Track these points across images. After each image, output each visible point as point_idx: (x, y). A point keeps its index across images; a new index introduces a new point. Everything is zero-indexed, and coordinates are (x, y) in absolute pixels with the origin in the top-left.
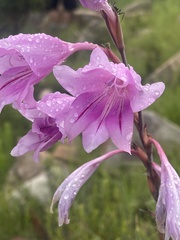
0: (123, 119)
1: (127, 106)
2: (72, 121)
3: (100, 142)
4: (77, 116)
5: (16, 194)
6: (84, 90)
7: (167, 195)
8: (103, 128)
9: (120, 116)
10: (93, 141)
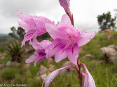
0: (74, 49)
1: (76, 45)
2: (51, 49)
3: (63, 58)
4: (54, 47)
5: (38, 78)
6: (58, 37)
7: (88, 85)
8: (65, 52)
9: (73, 48)
10: (60, 57)
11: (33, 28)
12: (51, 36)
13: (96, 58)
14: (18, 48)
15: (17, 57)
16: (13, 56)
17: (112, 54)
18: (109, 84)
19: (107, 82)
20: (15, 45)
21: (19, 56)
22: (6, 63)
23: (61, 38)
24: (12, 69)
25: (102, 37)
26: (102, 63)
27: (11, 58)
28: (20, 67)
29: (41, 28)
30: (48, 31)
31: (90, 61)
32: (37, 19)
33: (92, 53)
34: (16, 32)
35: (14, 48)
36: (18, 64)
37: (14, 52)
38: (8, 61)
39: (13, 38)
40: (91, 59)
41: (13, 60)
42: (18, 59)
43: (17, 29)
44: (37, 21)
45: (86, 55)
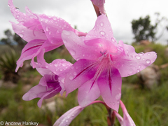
0: (113, 82)
1: (116, 72)
2: (71, 78)
4: (76, 74)
5: (43, 108)
6: (83, 56)
8: (96, 86)
9: (110, 79)
11: (39, 36)
12: (72, 54)
13: (127, 82)
16: (6, 73)
17: (150, 77)
18: (145, 120)
19: (141, 116)
20: (10, 57)
23: (88, 58)
24: (3, 93)
26: (135, 89)
28: (16, 90)
29: (53, 39)
30: (67, 45)
32: (46, 21)
34: (11, 38)
35: (9, 62)
36: (13, 86)
37: (8, 68)
42: (14, 78)
44: (46, 25)
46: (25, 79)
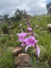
4: (28, 42)
5: (18, 41)
9: (33, 43)
10: (30, 46)
13: (45, 30)
14: (6, 27)
15: (6, 32)
16: (4, 31)
20: (4, 26)
21: (7, 31)
22: (1, 35)
24: (5, 38)
25: (49, 17)
26: (48, 32)
27: (3, 32)
31: (42, 31)
33: (43, 27)
34: (3, 18)
35: (4, 27)
36: (7, 35)
37: (4, 29)
38: (2, 34)
39: (2, 22)
40: (43, 30)
41: (4, 33)
42: (7, 32)
43: (3, 16)
45: (40, 28)
46: (11, 32)
